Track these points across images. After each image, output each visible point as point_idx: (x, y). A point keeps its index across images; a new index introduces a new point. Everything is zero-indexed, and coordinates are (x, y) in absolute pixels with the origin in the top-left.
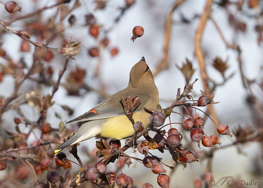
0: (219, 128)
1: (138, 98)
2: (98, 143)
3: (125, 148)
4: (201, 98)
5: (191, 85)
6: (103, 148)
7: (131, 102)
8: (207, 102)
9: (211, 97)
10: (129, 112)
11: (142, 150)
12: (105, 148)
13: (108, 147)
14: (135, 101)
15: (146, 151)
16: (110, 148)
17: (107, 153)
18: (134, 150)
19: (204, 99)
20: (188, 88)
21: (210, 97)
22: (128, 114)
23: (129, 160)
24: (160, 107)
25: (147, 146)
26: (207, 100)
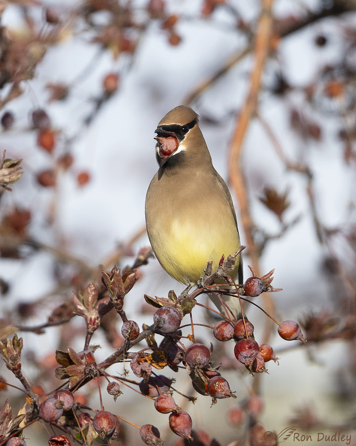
0: (283, 330)
1: (133, 274)
2: (59, 355)
3: (108, 364)
4: (250, 282)
5: (232, 258)
6: (68, 364)
7: (122, 281)
8: (261, 288)
9: (268, 280)
10: (117, 300)
11: (138, 369)
12: (71, 363)
13: (77, 360)
14: (128, 280)
15: (146, 372)
16: (81, 364)
17: (76, 373)
18: (125, 370)
19: (256, 284)
20: (227, 263)
21: (266, 279)
22: (115, 302)
23: (116, 388)
24: (175, 295)
25: (149, 362)
26: (261, 285)
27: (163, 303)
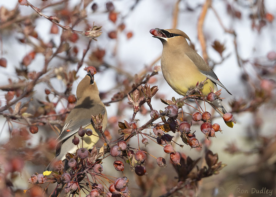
0: (225, 117)
1: (156, 88)
2: (120, 123)
3: (143, 129)
4: (210, 95)
5: (202, 83)
6: (124, 128)
7: (150, 91)
8: (215, 98)
9: (219, 94)
10: (148, 99)
11: (157, 132)
12: (126, 128)
13: (129, 127)
14: (153, 91)
15: (160, 134)
16: (130, 128)
17: (127, 132)
18: (150, 133)
19: (213, 96)
20: (200, 85)
22: (147, 100)
23: (146, 141)
24: (175, 99)
25: (162, 129)
26: (215, 96)
27: (169, 103)
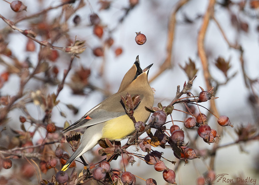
0: (220, 121)
1: (138, 97)
2: (101, 141)
3: (127, 146)
4: (202, 94)
5: (190, 82)
6: (105, 147)
7: (132, 100)
8: (208, 97)
10: (130, 111)
11: (144, 148)
12: (107, 146)
13: (110, 145)
14: (135, 100)
15: (148, 149)
16: (112, 147)
17: (110, 152)
18: (137, 149)
19: (205, 95)
20: (188, 86)
22: (129, 112)
23: (132, 159)
24: (161, 105)
25: (150, 143)
26: (208, 95)
27: (155, 110)
